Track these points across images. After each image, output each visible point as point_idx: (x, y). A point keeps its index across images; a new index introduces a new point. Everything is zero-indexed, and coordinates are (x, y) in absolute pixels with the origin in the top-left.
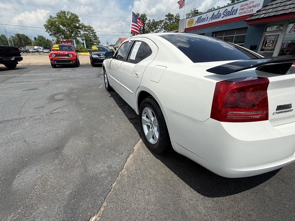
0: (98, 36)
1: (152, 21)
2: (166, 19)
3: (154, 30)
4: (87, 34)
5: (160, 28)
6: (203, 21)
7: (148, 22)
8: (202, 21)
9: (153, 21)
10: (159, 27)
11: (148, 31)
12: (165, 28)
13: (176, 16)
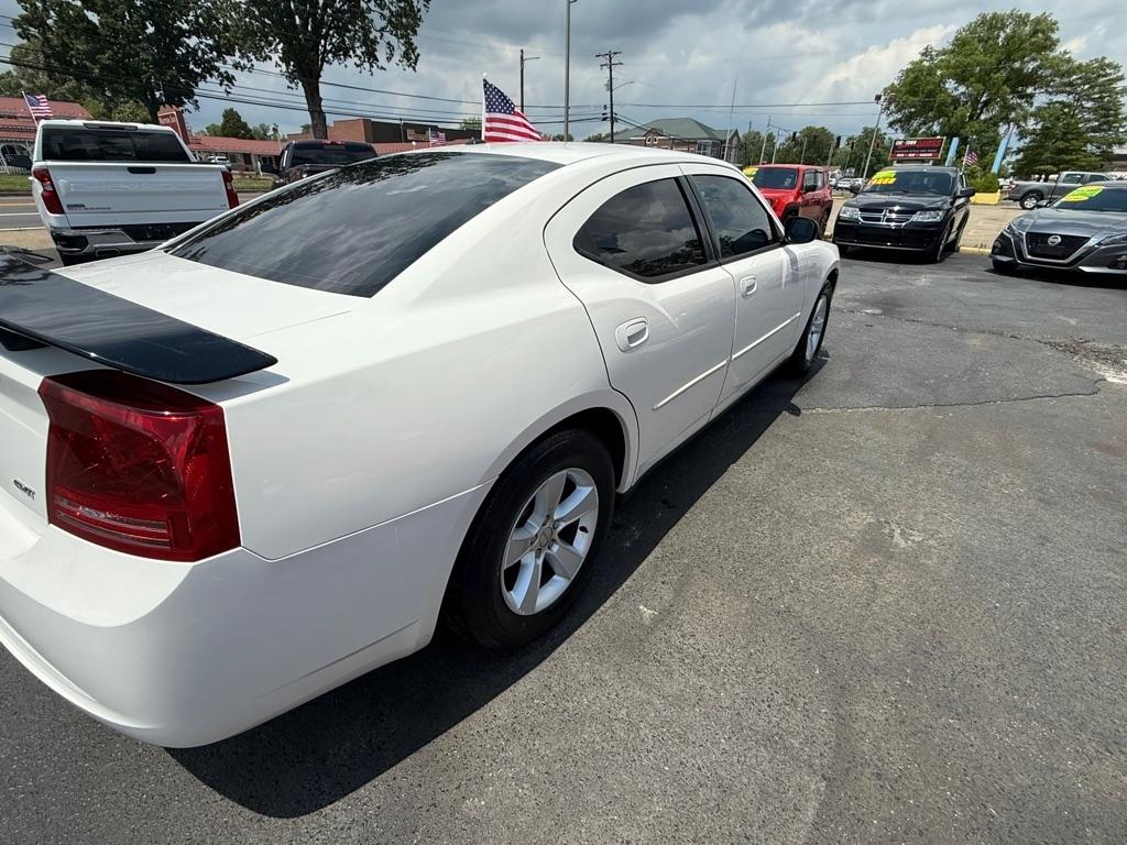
4: (1065, 105)
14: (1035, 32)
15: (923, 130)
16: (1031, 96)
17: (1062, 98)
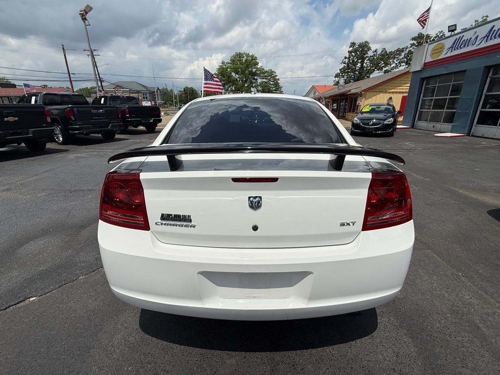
0: (281, 85)
1: (379, 52)
2: (413, 45)
3: (383, 67)
4: (266, 83)
5: (396, 62)
6: (464, 47)
7: (372, 54)
8: (462, 46)
9: (382, 51)
10: (395, 60)
11: (370, 69)
12: (407, 61)
13: (435, 37)
14: (252, 60)
15: (230, 89)
16: (257, 79)
17: (264, 80)
